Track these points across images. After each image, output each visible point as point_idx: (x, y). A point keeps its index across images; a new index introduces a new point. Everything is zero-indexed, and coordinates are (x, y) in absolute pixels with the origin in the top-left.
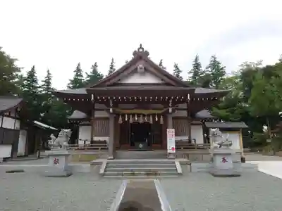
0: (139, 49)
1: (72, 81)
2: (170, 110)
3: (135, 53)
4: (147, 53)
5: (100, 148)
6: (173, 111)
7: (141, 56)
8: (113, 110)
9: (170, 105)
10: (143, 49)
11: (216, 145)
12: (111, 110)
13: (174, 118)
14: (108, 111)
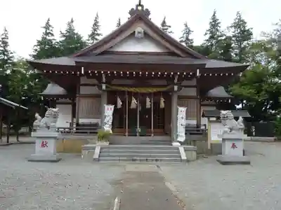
0: (137, 6)
1: (39, 42)
2: (176, 88)
3: (132, 12)
4: (148, 12)
5: (89, 131)
6: (180, 89)
7: (140, 16)
8: (106, 87)
9: (176, 81)
10: (142, 6)
11: (227, 129)
12: (104, 87)
13: (180, 98)
14: (100, 87)
